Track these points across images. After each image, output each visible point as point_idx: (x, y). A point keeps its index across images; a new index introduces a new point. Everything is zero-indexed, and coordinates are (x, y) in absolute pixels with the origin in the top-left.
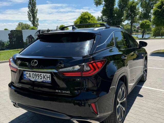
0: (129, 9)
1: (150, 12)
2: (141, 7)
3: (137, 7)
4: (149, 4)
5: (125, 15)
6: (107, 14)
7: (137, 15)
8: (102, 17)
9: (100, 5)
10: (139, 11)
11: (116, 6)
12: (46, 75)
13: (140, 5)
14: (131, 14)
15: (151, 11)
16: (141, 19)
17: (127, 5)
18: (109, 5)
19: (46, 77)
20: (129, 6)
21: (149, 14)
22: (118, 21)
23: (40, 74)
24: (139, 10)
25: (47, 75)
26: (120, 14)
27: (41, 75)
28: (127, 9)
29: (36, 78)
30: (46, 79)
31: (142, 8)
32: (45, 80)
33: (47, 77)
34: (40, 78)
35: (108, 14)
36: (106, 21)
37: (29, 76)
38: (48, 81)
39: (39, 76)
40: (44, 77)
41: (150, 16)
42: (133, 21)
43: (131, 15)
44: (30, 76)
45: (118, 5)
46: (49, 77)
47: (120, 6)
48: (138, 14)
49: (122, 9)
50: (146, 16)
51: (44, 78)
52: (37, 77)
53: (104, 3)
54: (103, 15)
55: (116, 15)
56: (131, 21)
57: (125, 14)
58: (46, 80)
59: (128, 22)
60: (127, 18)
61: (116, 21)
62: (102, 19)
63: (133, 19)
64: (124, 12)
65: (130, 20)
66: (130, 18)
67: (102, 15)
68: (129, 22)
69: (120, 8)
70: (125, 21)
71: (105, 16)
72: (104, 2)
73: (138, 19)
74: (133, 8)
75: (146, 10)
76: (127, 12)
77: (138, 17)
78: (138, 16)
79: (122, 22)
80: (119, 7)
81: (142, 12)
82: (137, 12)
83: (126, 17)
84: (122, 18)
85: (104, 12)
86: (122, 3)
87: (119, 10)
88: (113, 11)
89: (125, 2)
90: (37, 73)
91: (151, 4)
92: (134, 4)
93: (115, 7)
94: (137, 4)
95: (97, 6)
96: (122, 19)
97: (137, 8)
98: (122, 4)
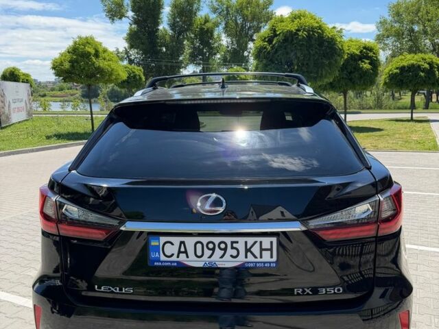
0: (196, 36)
1: (245, 48)
2: (225, 33)
3: (216, 33)
4: (243, 27)
5: (188, 51)
6: (141, 46)
7: (215, 54)
8: (127, 52)
9: (120, 18)
10: (221, 42)
11: (164, 26)
12: (256, 242)
13: (224, 28)
14: (203, 49)
15: (249, 46)
16: (226, 65)
17: (191, 24)
18: (145, 21)
19: (256, 250)
20: (197, 28)
21: (243, 52)
22: (169, 64)
23: (228, 240)
24: (220, 40)
25: (261, 242)
26: (174, 47)
27: (235, 245)
28: (193, 36)
29: (210, 257)
30: (258, 255)
31: (228, 36)
32: (250, 258)
33: (262, 250)
34: (232, 256)
35: (143, 44)
36: (138, 64)
37: (180, 252)
38: (264, 263)
39: (225, 250)
40: (248, 250)
41: (246, 57)
42: (207, 68)
43: (201, 52)
44: (186, 252)
45: (168, 24)
46: (271, 250)
47: (173, 26)
48: (218, 52)
49: (179, 34)
50: (236, 57)
51: (249, 254)
52: (218, 253)
53: (130, 14)
54: (132, 47)
55: (164, 49)
56: (203, 68)
57: (187, 47)
58: (259, 260)
59: (195, 69)
60: (193, 59)
61: (166, 66)
62: (128, 57)
63: (208, 64)
64: (185, 43)
65: (199, 64)
66: (200, 59)
67: (126, 45)
68: (198, 69)
69: (175, 32)
70: (187, 65)
71: (136, 50)
72: (133, 11)
73: (219, 64)
74: (205, 35)
75: (238, 42)
76: (192, 43)
77: (219, 59)
78: (218, 56)
79: (180, 68)
80: (172, 29)
81: (228, 47)
82: (216, 45)
83: (190, 56)
84: (181, 58)
85: (133, 39)
86: (178, 20)
87: (172, 37)
88: (157, 38)
89: (186, 17)
90: (217, 240)
91: (248, 29)
92: (209, 25)
93: (161, 27)
94: (217, 24)
95: (113, 20)
96: (181, 62)
97: (215, 36)
98: (178, 22)
